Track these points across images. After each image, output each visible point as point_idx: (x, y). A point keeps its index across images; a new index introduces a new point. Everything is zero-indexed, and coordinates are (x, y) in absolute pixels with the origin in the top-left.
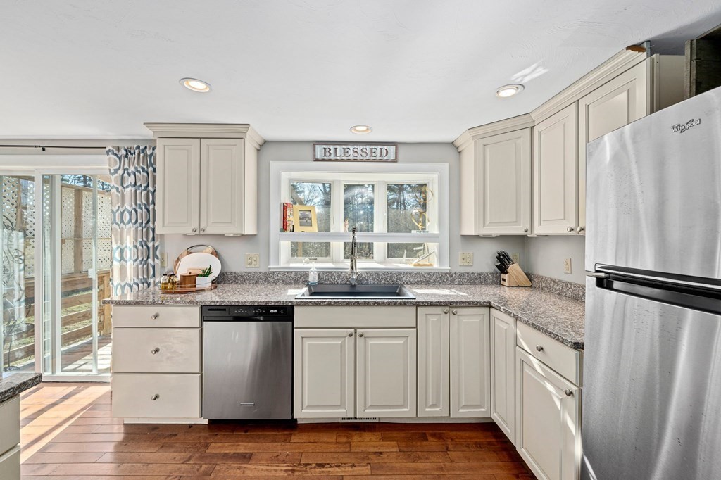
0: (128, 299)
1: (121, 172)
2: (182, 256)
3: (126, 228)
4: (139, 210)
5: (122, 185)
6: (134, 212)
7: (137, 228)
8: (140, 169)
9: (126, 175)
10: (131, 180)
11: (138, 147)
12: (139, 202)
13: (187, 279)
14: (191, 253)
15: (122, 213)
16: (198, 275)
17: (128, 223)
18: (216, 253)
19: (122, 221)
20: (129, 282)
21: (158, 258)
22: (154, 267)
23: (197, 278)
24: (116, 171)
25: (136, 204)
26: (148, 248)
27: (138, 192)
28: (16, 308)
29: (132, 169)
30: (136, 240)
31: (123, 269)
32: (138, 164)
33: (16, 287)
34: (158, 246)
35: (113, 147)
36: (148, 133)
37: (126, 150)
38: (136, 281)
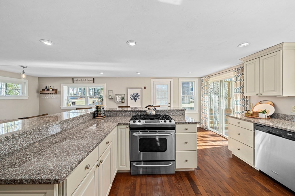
0: (238, 117)
1: (236, 76)
2: (257, 104)
3: (238, 94)
4: (241, 88)
5: (237, 80)
6: (240, 89)
7: (241, 94)
8: (241, 74)
9: (238, 77)
10: (239, 78)
11: (241, 67)
12: (241, 85)
13: (255, 113)
14: (261, 104)
15: (237, 89)
16: (260, 112)
17: (238, 92)
18: (274, 105)
19: (237, 92)
20: (238, 112)
21: (248, 105)
22: (247, 108)
23: (259, 113)
24: (235, 76)
25: (241, 86)
26: (245, 101)
27: (241, 82)
28: (217, 115)
29: (239, 75)
30: (241, 98)
31: (237, 107)
32: (241, 72)
33: (217, 110)
34: (248, 100)
35: (234, 69)
36: (241, 62)
37: (237, 69)
38: (241, 112)
